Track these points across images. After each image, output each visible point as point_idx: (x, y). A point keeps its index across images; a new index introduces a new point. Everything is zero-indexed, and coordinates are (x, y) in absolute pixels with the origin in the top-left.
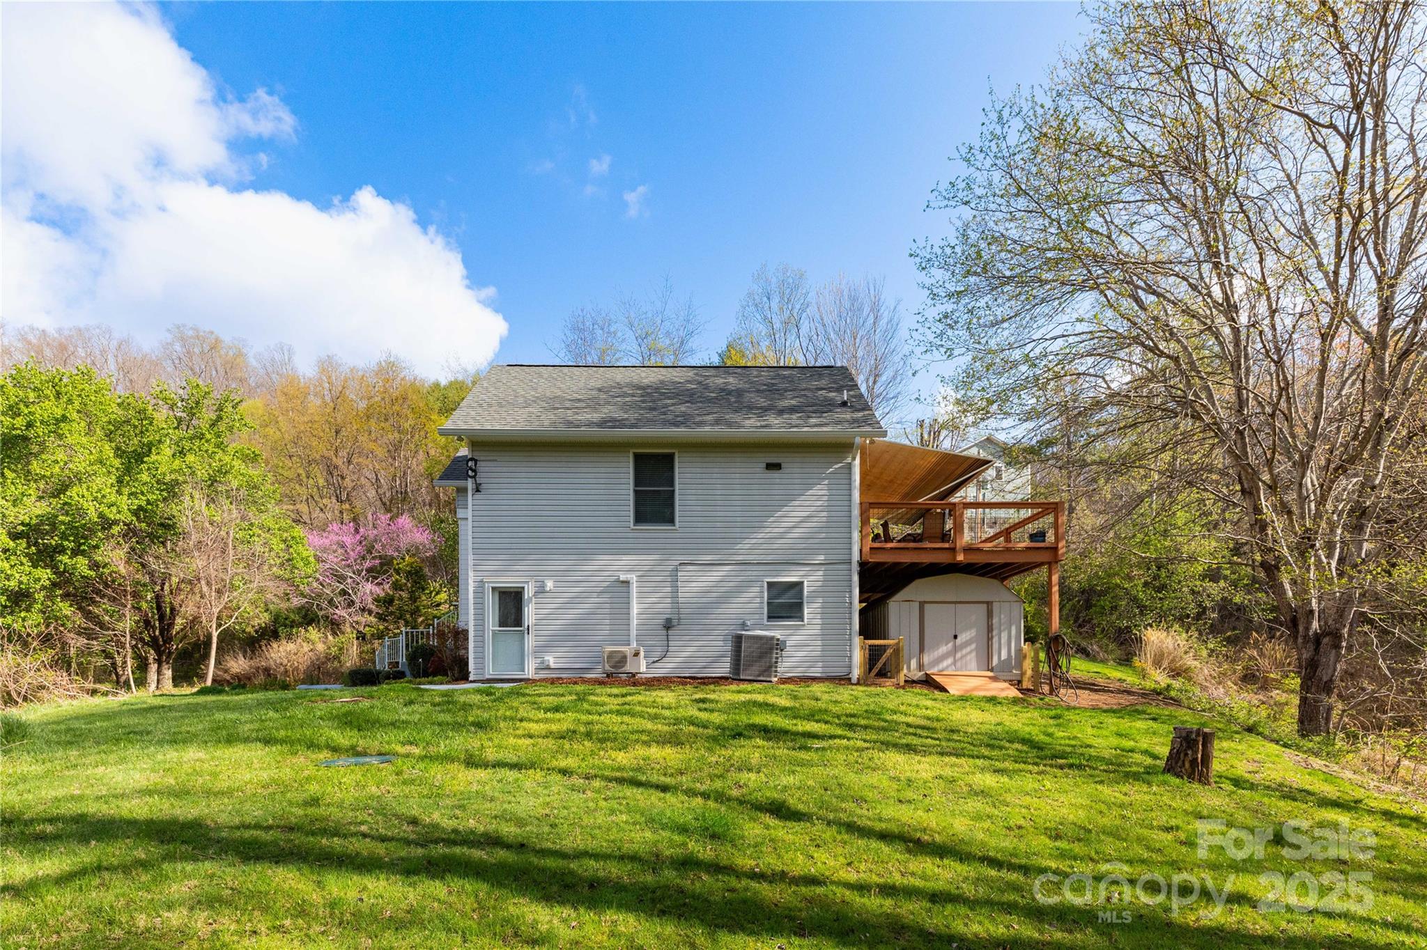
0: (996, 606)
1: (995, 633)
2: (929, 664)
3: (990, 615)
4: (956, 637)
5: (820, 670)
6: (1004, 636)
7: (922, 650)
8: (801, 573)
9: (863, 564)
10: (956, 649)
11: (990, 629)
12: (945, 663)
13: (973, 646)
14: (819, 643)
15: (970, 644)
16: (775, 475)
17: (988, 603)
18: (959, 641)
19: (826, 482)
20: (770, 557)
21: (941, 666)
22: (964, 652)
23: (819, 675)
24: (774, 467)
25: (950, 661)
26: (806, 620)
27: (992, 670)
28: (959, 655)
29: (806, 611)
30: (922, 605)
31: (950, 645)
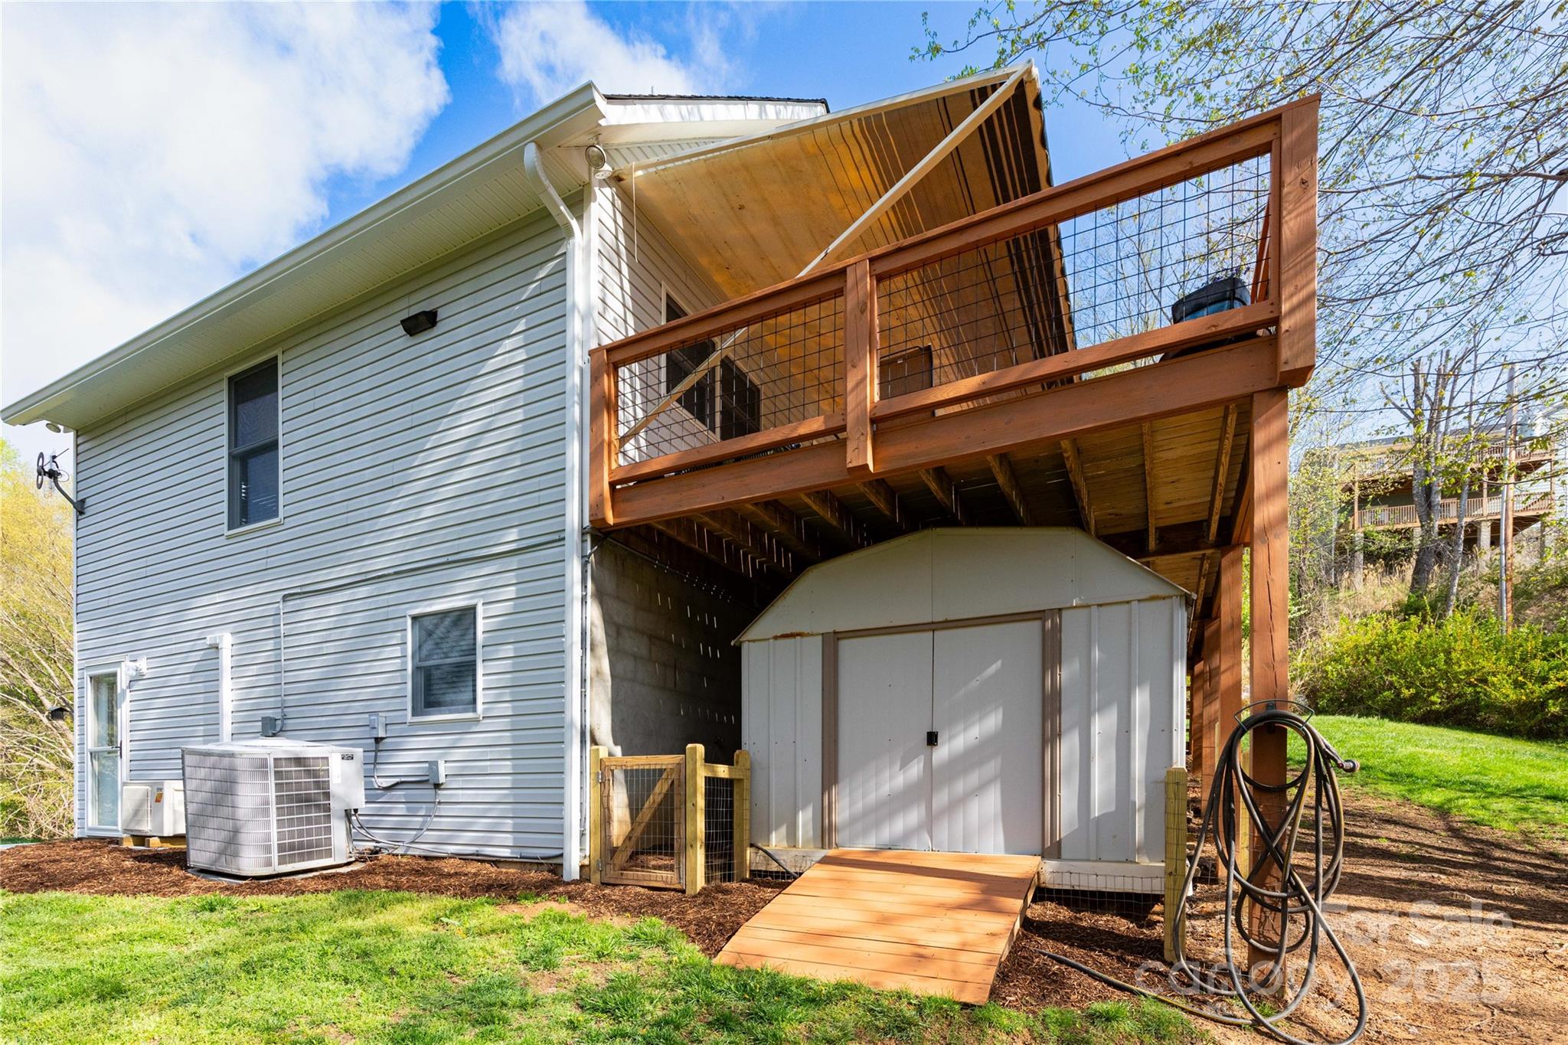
0: (1072, 627)
1: (1067, 717)
2: (853, 821)
3: (1051, 654)
4: (932, 739)
5: (508, 839)
6: (1102, 726)
7: (830, 777)
8: (473, 584)
9: (599, 534)
10: (932, 780)
11: (1051, 705)
12: (899, 825)
13: (992, 767)
14: (507, 766)
15: (981, 763)
16: (428, 343)
17: (1039, 615)
18: (942, 753)
19: (521, 326)
20: (418, 555)
21: (888, 832)
22: (960, 787)
23: (505, 853)
24: (420, 324)
25: (913, 816)
26: (480, 707)
27: (1052, 851)
28: (941, 799)
29: (481, 682)
30: (832, 641)
31: (916, 770)
